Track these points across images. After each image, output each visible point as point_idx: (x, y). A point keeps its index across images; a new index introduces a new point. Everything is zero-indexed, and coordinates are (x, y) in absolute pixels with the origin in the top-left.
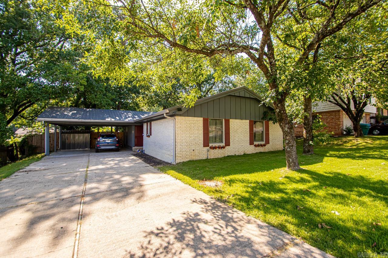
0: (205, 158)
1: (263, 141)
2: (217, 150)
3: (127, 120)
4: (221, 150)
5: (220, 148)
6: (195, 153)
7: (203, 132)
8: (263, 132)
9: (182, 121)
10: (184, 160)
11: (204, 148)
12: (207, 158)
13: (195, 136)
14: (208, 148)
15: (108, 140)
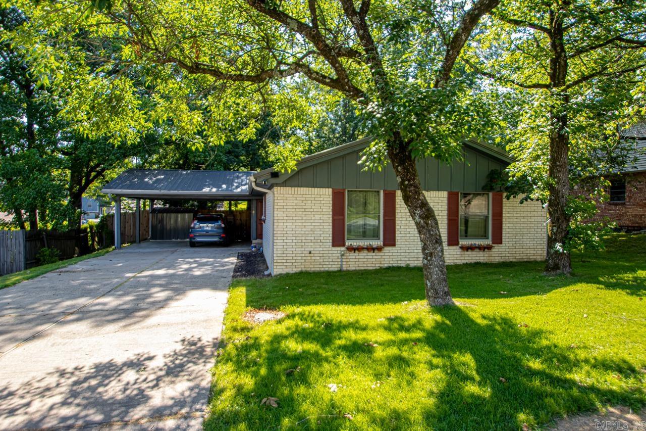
0: (336, 269)
1: (488, 238)
2: (364, 254)
3: (239, 190)
4: (374, 254)
5: (371, 249)
6: (313, 258)
7: (333, 217)
8: (487, 217)
9: (285, 196)
10: (291, 270)
11: (334, 249)
12: (341, 270)
13: (313, 224)
14: (343, 249)
15: (207, 226)
